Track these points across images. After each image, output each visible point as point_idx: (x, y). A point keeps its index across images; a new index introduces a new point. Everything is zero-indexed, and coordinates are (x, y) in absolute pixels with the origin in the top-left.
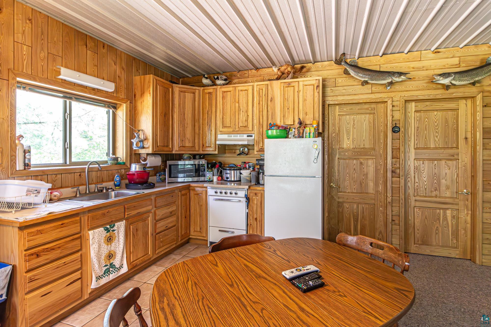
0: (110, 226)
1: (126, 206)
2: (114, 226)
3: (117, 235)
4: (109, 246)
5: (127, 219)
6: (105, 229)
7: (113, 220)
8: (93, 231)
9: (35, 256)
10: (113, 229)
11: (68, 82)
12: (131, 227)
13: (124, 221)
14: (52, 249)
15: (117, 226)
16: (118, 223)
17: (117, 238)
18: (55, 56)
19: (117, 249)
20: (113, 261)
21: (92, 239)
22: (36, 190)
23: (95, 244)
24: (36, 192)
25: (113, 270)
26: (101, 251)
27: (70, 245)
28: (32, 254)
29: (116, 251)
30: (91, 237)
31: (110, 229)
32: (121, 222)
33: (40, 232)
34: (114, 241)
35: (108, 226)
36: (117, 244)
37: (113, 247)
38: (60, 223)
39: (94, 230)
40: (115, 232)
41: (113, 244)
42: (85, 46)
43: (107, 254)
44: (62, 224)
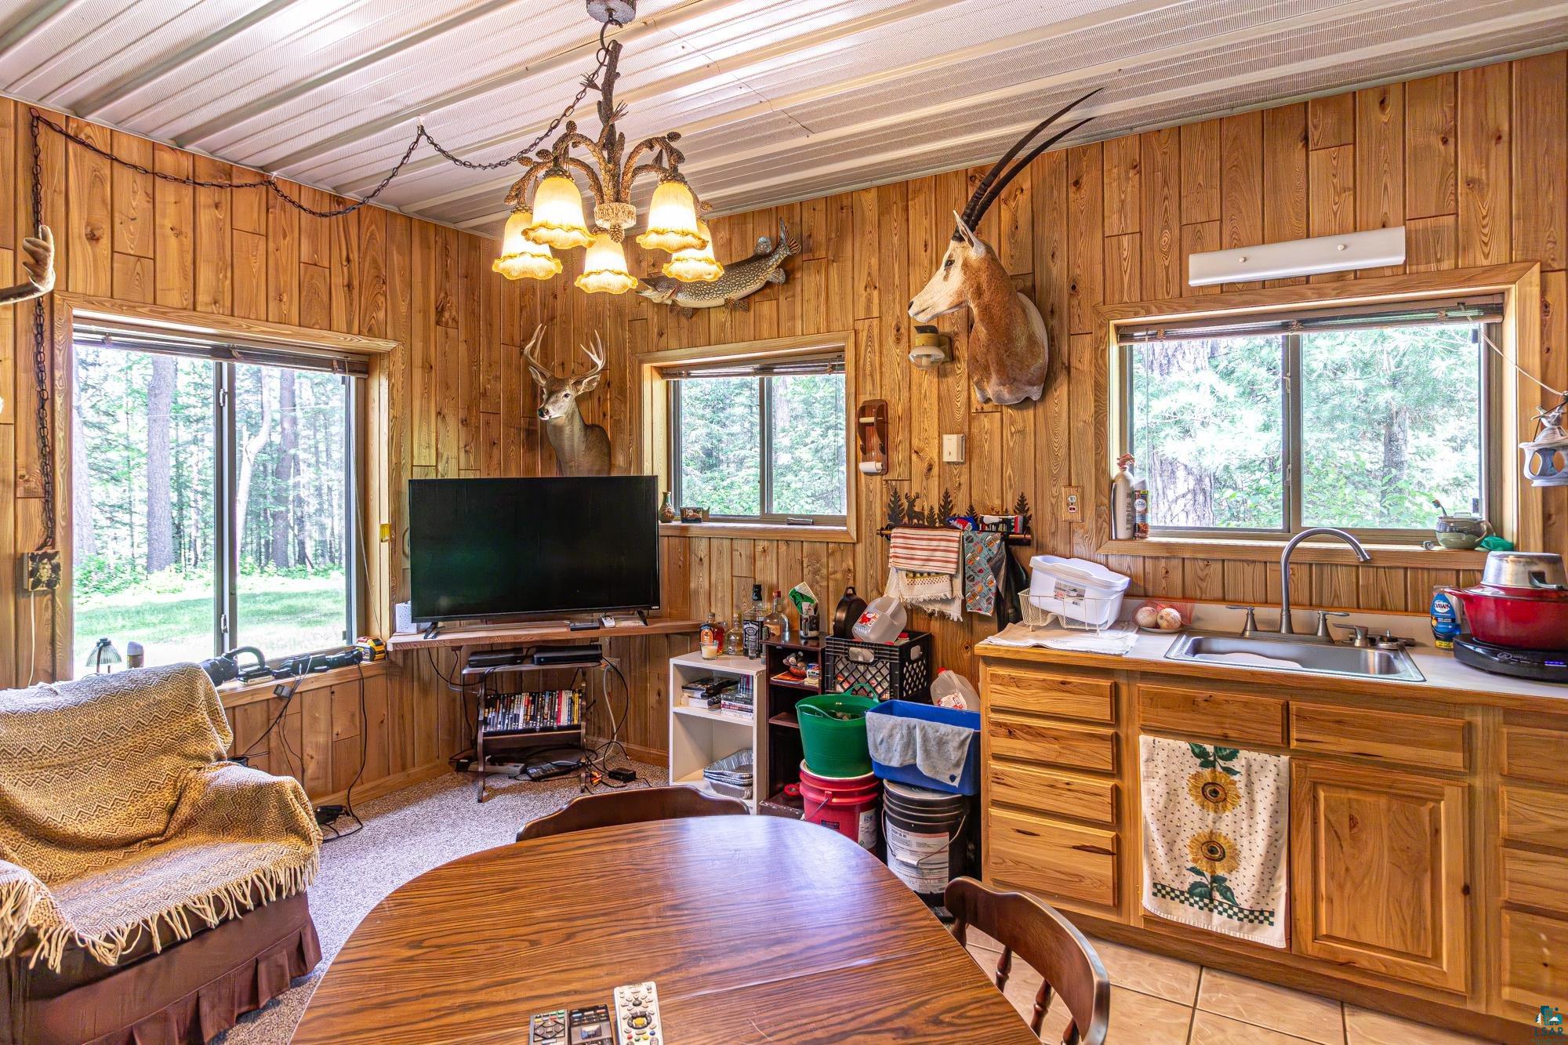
0: (1215, 748)
1: (1294, 706)
2: (1232, 756)
3: (1242, 791)
4: (1212, 814)
5: (1295, 755)
6: (1197, 750)
7: (1232, 734)
8: (1152, 738)
9: (1003, 731)
10: (1229, 764)
11: (1240, 286)
12: (1322, 795)
13: (1285, 758)
14: (1038, 734)
15: (1243, 762)
16: (1253, 755)
17: (1243, 802)
18: (1199, 226)
19: (1245, 841)
20: (1226, 876)
21: (1147, 761)
22: (1075, 590)
23: (1157, 780)
24: (1075, 594)
25: (1226, 906)
26: (1178, 814)
27: (1085, 747)
28: (1000, 725)
29: (1238, 847)
30: (1143, 754)
31: (1215, 760)
32: (1266, 756)
33: (1017, 682)
34: (1229, 806)
35: (1210, 748)
36: (1245, 825)
37: (1227, 825)
38: (1059, 678)
39: (1157, 739)
40: (1236, 778)
41: (1228, 816)
42: (1300, 145)
43: (1199, 835)
44: (1063, 683)
